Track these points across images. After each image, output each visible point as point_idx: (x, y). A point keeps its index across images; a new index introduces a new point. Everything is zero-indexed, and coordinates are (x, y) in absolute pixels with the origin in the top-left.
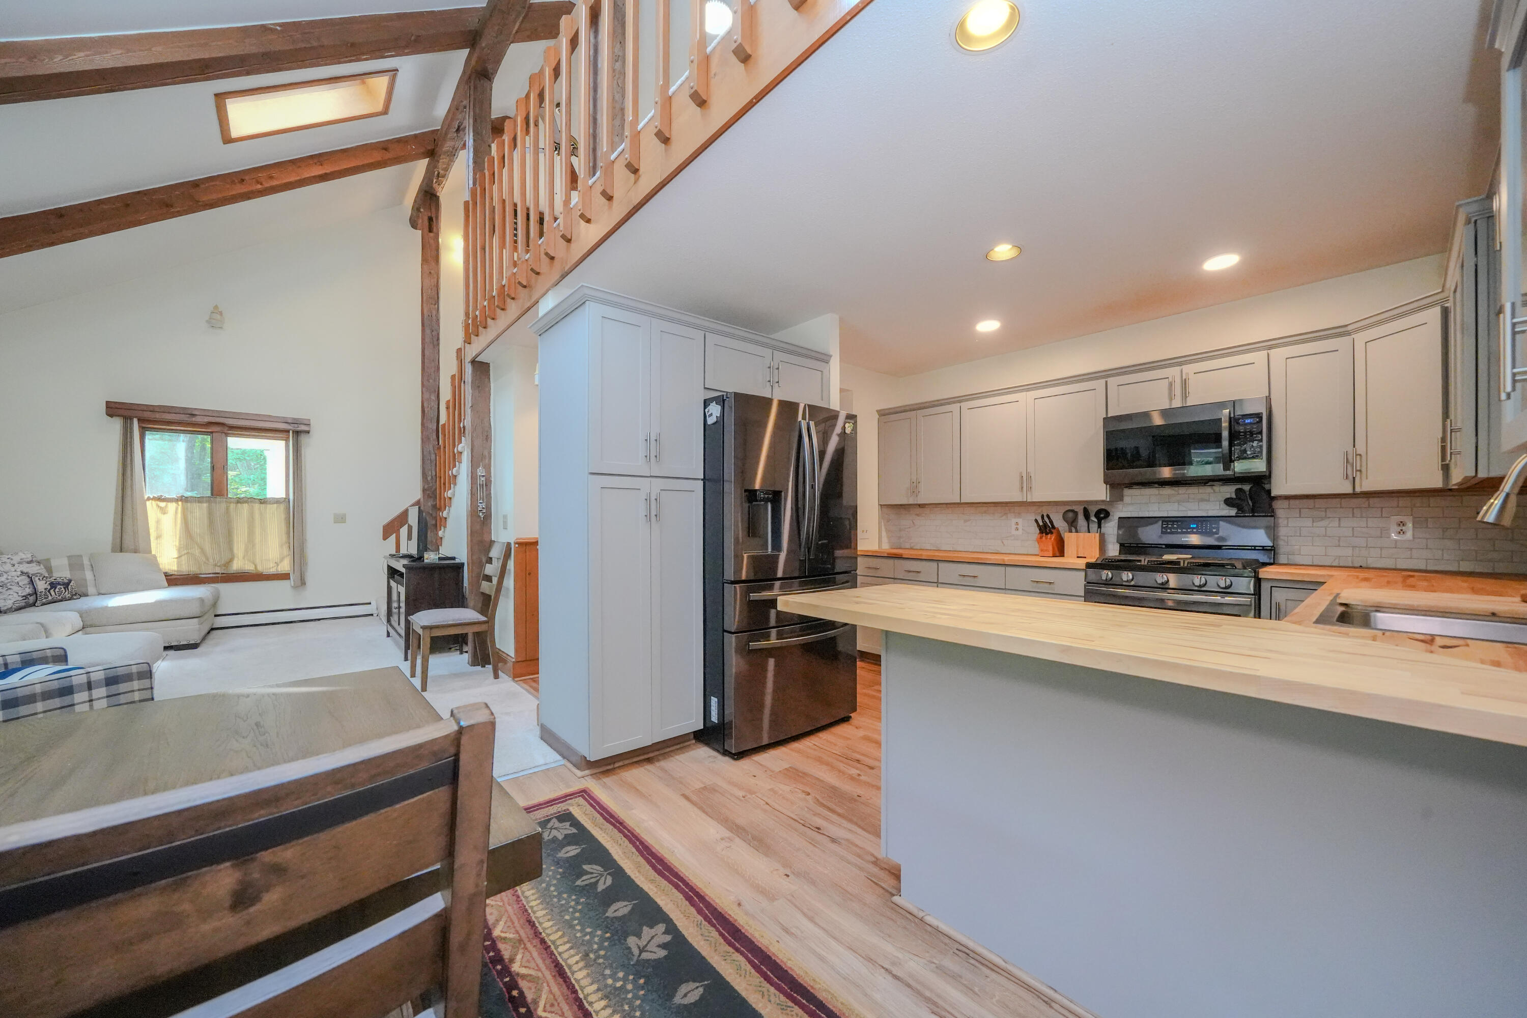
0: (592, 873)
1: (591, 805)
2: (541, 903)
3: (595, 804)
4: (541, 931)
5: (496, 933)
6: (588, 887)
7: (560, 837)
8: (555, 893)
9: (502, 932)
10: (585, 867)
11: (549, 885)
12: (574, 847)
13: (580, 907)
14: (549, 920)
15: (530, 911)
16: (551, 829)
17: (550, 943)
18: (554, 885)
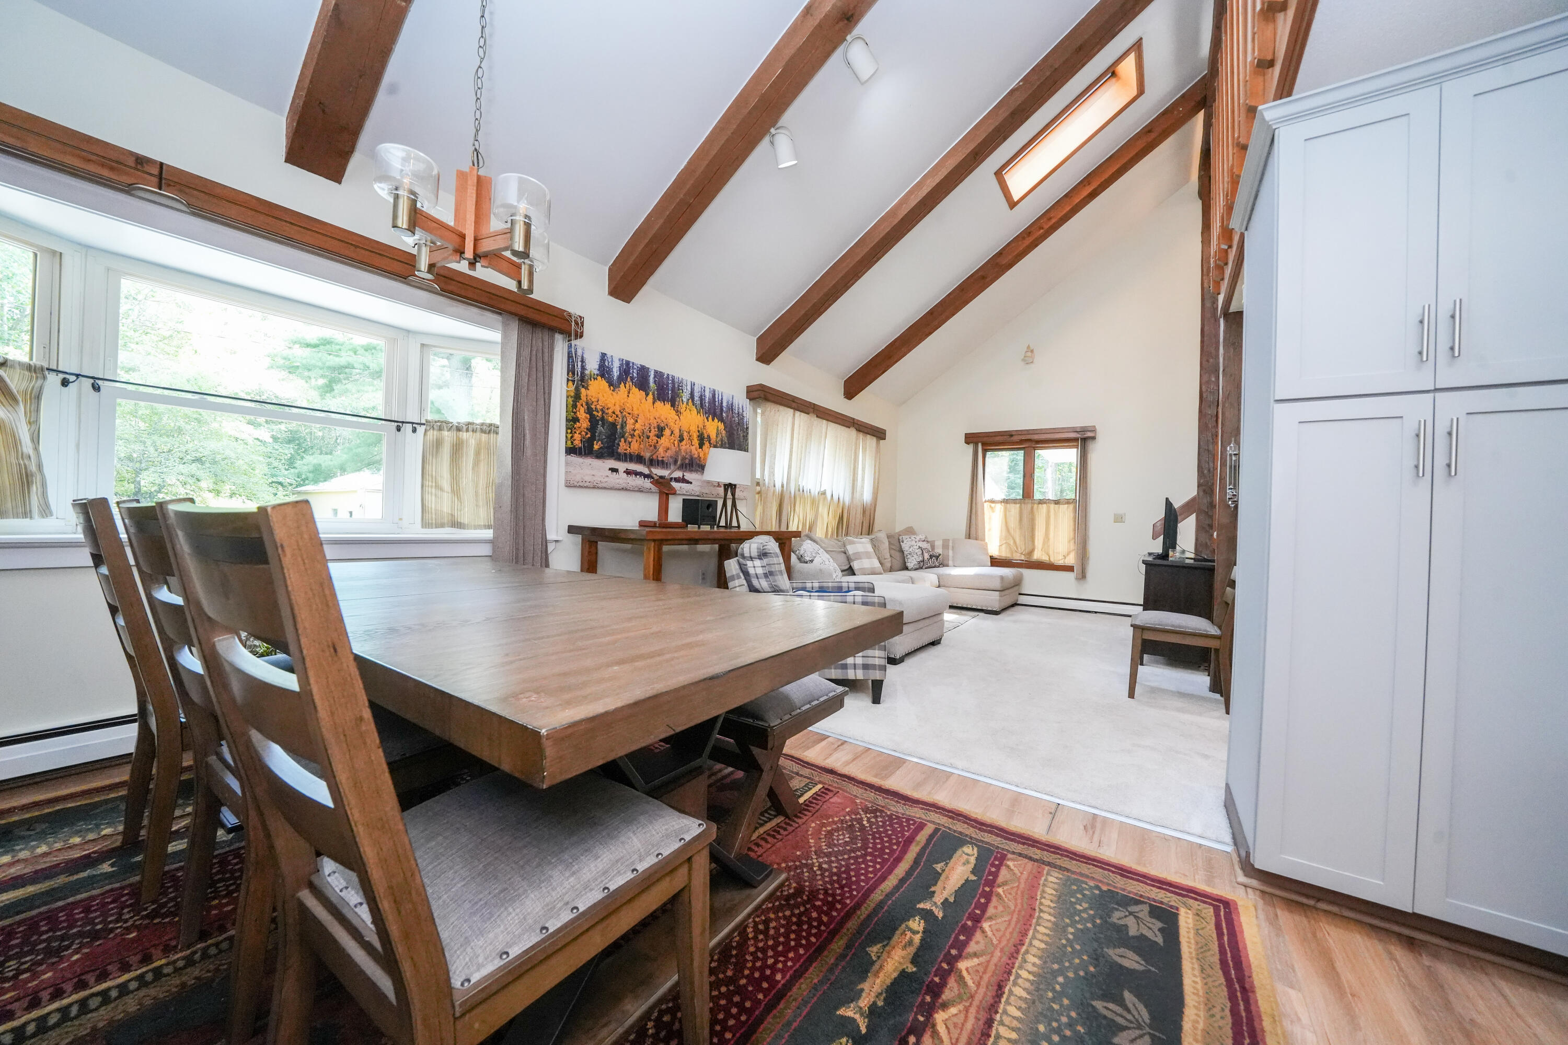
0: (1129, 1011)
1: (1218, 927)
2: (1032, 982)
3: (1225, 931)
4: (1000, 1011)
5: (962, 965)
6: (1104, 1022)
7: (1133, 932)
8: (1058, 987)
9: (967, 969)
10: (1127, 995)
11: (1061, 972)
12: (1137, 958)
13: (1068, 1033)
14: (1019, 1008)
15: (1012, 978)
16: (1131, 913)
17: (993, 1033)
18: (1066, 977)
